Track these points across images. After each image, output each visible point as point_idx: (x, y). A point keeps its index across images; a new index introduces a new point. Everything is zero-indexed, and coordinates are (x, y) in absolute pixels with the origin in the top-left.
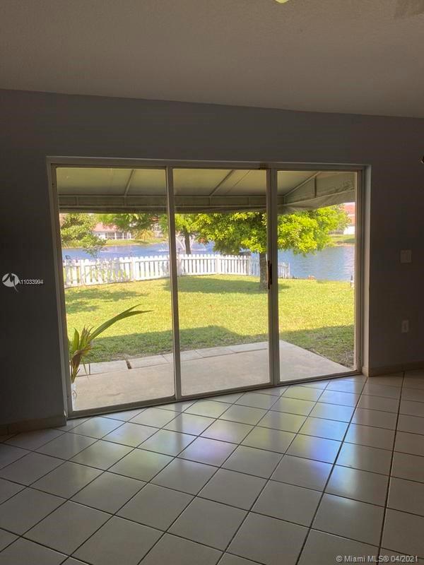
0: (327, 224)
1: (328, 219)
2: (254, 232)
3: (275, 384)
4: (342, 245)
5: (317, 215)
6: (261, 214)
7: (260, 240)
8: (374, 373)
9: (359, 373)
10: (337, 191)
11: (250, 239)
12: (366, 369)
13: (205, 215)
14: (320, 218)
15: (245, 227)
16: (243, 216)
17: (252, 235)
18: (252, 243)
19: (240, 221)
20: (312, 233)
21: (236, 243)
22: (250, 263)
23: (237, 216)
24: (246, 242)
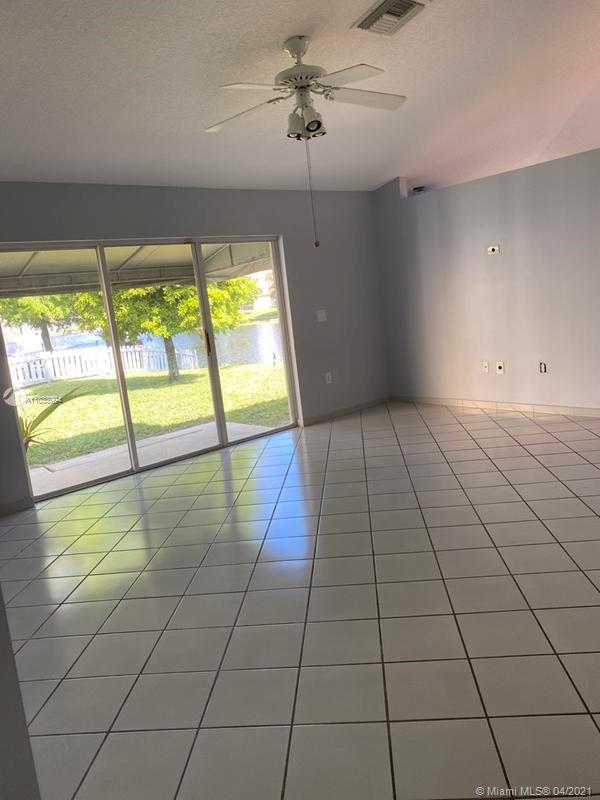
0: (240, 295)
1: (240, 288)
2: (155, 310)
3: (224, 445)
4: (254, 323)
5: (227, 285)
6: (162, 287)
7: (164, 320)
8: (308, 423)
9: (296, 425)
10: (253, 259)
11: (151, 320)
12: (301, 421)
13: (86, 295)
14: (230, 288)
15: (144, 306)
16: (141, 291)
17: (154, 314)
18: (155, 324)
19: (136, 298)
20: (224, 307)
21: (134, 327)
22: (145, 355)
23: (133, 292)
24: (146, 324)
